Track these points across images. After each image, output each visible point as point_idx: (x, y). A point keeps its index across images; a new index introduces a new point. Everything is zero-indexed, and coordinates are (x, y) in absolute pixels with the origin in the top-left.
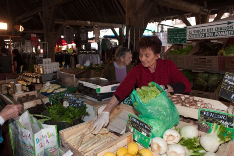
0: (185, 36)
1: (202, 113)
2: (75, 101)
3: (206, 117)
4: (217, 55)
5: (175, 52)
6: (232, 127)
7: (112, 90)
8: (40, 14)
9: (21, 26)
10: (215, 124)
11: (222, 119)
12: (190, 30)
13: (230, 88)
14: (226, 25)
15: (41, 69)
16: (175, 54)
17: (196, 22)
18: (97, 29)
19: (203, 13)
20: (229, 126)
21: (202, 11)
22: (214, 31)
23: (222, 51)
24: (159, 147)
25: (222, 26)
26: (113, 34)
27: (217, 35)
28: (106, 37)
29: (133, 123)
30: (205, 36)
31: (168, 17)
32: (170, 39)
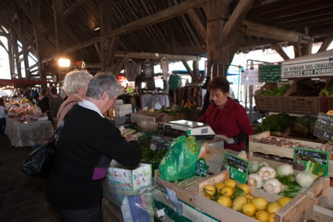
0: (280, 74)
1: (297, 152)
2: (163, 143)
3: (301, 156)
4: (318, 95)
5: (268, 92)
6: (325, 164)
7: (202, 133)
8: (96, 45)
9: (83, 62)
10: (310, 162)
11: (317, 157)
12: (286, 66)
13: (323, 127)
14: (328, 62)
15: (114, 112)
16: (267, 94)
17: (295, 53)
18: (165, 62)
19: (303, 42)
20: (323, 163)
21: (303, 39)
22: (314, 68)
23: (325, 91)
24: (255, 181)
25: (323, 62)
26: (184, 69)
27: (317, 73)
28: (175, 72)
29: (229, 161)
30: (303, 74)
31: (257, 47)
32: (262, 77)
